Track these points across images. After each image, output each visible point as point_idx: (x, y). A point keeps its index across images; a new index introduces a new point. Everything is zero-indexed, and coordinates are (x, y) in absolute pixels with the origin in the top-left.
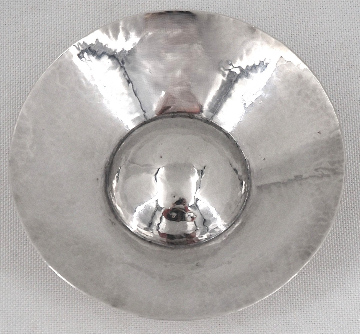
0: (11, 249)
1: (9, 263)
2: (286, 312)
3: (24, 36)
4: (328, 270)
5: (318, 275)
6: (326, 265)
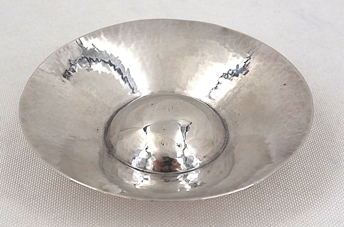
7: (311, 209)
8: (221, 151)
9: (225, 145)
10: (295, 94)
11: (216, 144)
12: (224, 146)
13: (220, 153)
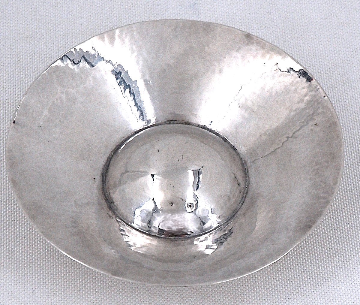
0: (7, 247)
1: (5, 259)
2: (288, 298)
3: (19, 61)
4: (330, 259)
5: (320, 264)
6: (328, 255)
7: (335, 280)
8: (239, 207)
9: (244, 198)
10: (327, 141)
11: (233, 200)
12: (243, 200)
13: (237, 210)
